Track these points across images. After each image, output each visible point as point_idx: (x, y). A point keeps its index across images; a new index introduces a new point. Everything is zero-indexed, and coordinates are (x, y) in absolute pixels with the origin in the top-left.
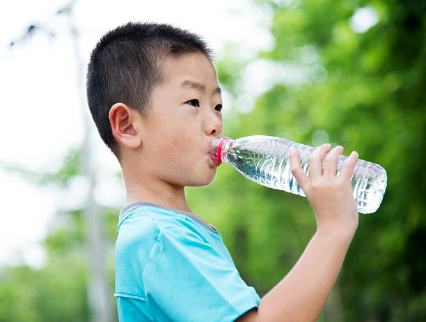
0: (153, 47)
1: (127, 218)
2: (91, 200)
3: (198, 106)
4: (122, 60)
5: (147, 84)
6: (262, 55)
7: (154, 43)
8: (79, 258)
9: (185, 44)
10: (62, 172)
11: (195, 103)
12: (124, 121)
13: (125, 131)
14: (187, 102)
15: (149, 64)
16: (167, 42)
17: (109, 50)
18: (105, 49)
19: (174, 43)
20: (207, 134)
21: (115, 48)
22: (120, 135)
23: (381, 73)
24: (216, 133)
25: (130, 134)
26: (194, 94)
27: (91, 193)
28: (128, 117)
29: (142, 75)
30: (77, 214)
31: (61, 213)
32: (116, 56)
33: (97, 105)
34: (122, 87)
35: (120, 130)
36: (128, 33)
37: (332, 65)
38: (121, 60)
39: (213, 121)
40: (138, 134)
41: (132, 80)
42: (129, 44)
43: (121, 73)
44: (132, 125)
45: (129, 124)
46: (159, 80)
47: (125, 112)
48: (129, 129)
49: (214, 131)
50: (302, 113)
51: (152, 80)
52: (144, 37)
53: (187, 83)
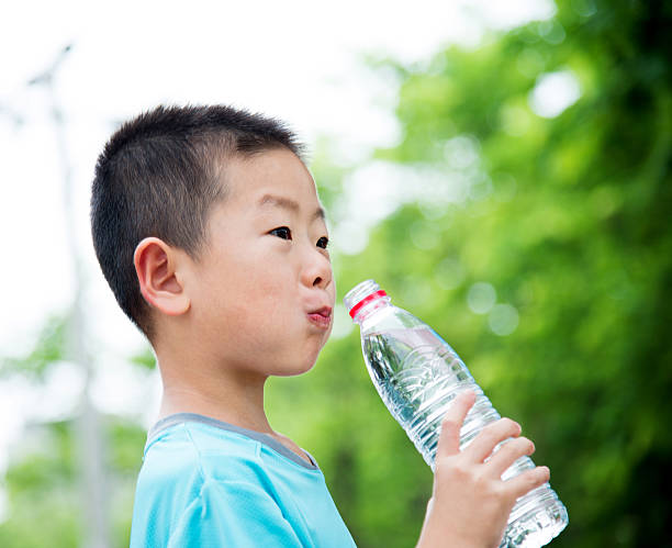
0: (206, 144)
1: (159, 439)
2: (86, 404)
3: (290, 238)
4: (154, 169)
5: (200, 206)
6: (379, 154)
7: (207, 135)
8: (63, 504)
9: (261, 135)
10: (35, 355)
11: (283, 233)
12: (160, 269)
13: (162, 286)
14: (270, 232)
15: (201, 171)
16: (230, 134)
17: (130, 153)
18: (121, 153)
19: (241, 134)
20: (307, 285)
21: (139, 148)
22: (152, 293)
23: (585, 184)
24: (323, 284)
25: (171, 292)
26: (281, 218)
27: (85, 393)
28: (166, 262)
29: (189, 190)
30: (61, 428)
31: (31, 426)
32: (143, 162)
33: (113, 249)
34: (156, 213)
35: (152, 283)
36: (161, 123)
37: (502, 172)
38: (151, 169)
39: (315, 263)
40: (186, 290)
41: (172, 200)
42: (163, 141)
43: (154, 191)
44: (173, 276)
45: (169, 274)
46: (220, 196)
47: (161, 253)
48: (169, 282)
49: (318, 281)
50: (450, 253)
51: (207, 198)
52: (189, 126)
53: (267, 198)
